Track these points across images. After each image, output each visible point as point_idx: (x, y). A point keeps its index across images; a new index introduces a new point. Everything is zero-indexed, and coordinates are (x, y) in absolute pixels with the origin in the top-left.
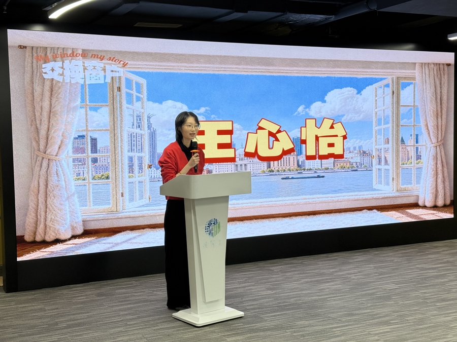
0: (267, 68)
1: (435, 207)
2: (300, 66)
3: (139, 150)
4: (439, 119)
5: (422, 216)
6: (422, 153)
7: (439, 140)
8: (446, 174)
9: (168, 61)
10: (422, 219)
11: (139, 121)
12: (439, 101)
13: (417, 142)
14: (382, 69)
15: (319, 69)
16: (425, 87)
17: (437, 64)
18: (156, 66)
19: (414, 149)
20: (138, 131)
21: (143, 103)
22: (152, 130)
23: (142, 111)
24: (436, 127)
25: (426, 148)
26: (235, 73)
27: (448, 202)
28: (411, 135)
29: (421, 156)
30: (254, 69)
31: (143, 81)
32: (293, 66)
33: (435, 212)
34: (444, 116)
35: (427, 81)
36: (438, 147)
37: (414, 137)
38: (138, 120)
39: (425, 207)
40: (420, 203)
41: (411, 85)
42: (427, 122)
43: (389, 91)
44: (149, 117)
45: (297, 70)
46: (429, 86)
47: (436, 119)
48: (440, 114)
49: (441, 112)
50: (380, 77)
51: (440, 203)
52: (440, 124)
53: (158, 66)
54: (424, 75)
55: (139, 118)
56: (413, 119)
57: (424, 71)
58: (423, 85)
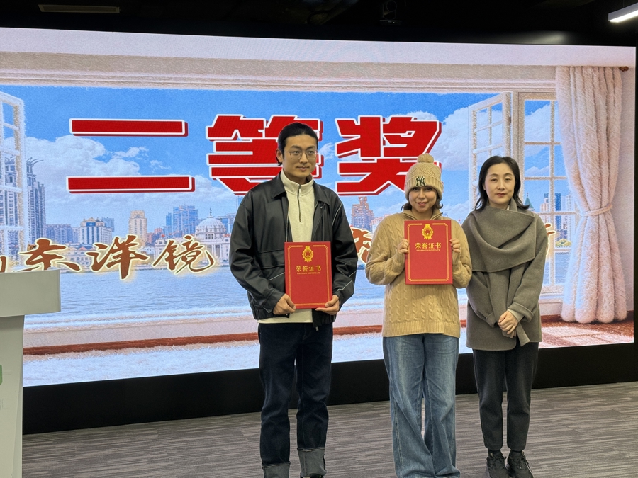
0: (258, 78)
1: (595, 323)
2: (324, 75)
3: (11, 220)
4: (605, 167)
5: (569, 340)
6: (568, 226)
7: (604, 204)
8: (618, 265)
9: (66, 67)
10: (569, 344)
11: (10, 171)
12: (604, 135)
13: (558, 208)
14: (487, 78)
15: (362, 80)
16: (574, 110)
17: (599, 67)
18: (43, 75)
19: (552, 219)
20: (10, 187)
21: (17, 140)
22: (36, 186)
23: (17, 153)
24: (597, 181)
25: (578, 219)
26: (197, 88)
27: (623, 315)
28: (546, 196)
29: (566, 232)
30: (233, 80)
31: (19, 103)
32: (309, 76)
33: (595, 332)
34: (614, 161)
35: (579, 98)
36: (600, 216)
37: (552, 199)
38: (9, 168)
39: (574, 323)
40: (565, 316)
41: (545, 107)
42: (578, 172)
43: (501, 117)
44: (30, 165)
45: (318, 82)
46: (582, 107)
47: (597, 166)
48: (605, 157)
49: (608, 154)
50: (483, 92)
51: (606, 316)
52: (605, 175)
53: (47, 75)
54: (572, 88)
55: (11, 165)
56: (549, 167)
57: (572, 80)
58: (571, 106)
